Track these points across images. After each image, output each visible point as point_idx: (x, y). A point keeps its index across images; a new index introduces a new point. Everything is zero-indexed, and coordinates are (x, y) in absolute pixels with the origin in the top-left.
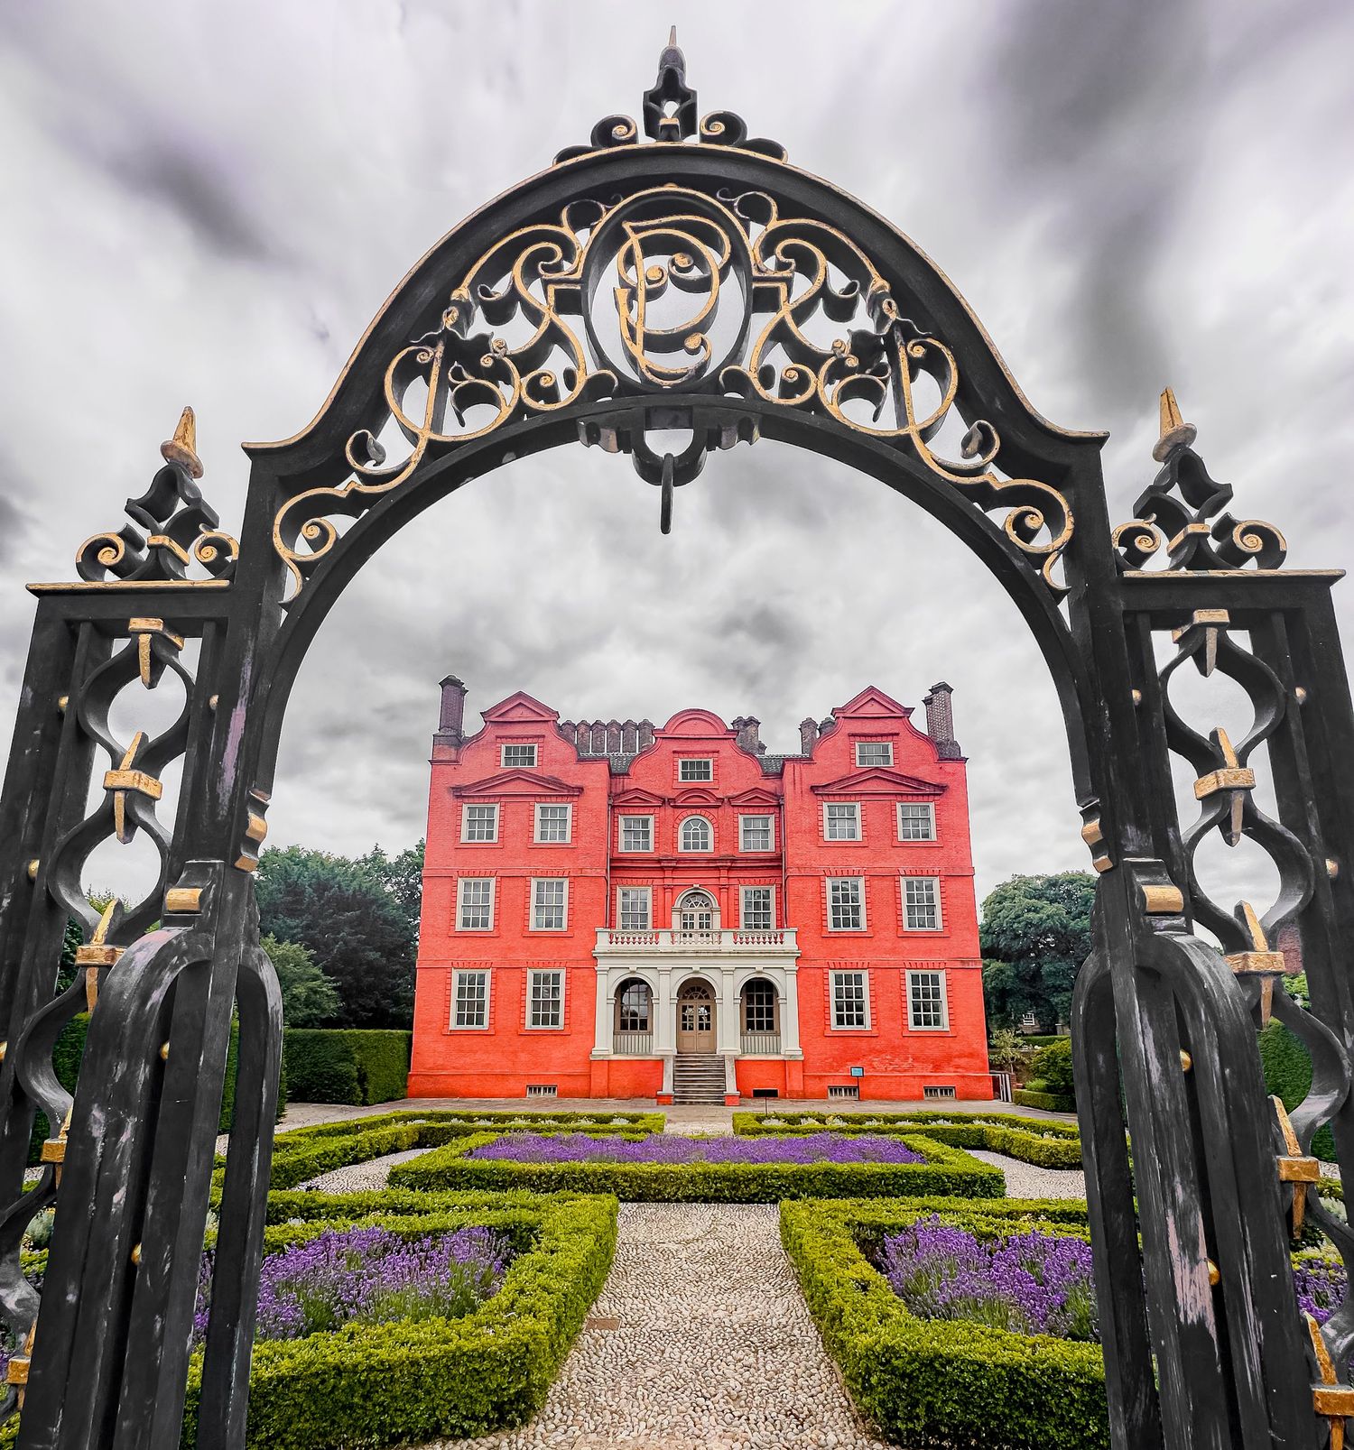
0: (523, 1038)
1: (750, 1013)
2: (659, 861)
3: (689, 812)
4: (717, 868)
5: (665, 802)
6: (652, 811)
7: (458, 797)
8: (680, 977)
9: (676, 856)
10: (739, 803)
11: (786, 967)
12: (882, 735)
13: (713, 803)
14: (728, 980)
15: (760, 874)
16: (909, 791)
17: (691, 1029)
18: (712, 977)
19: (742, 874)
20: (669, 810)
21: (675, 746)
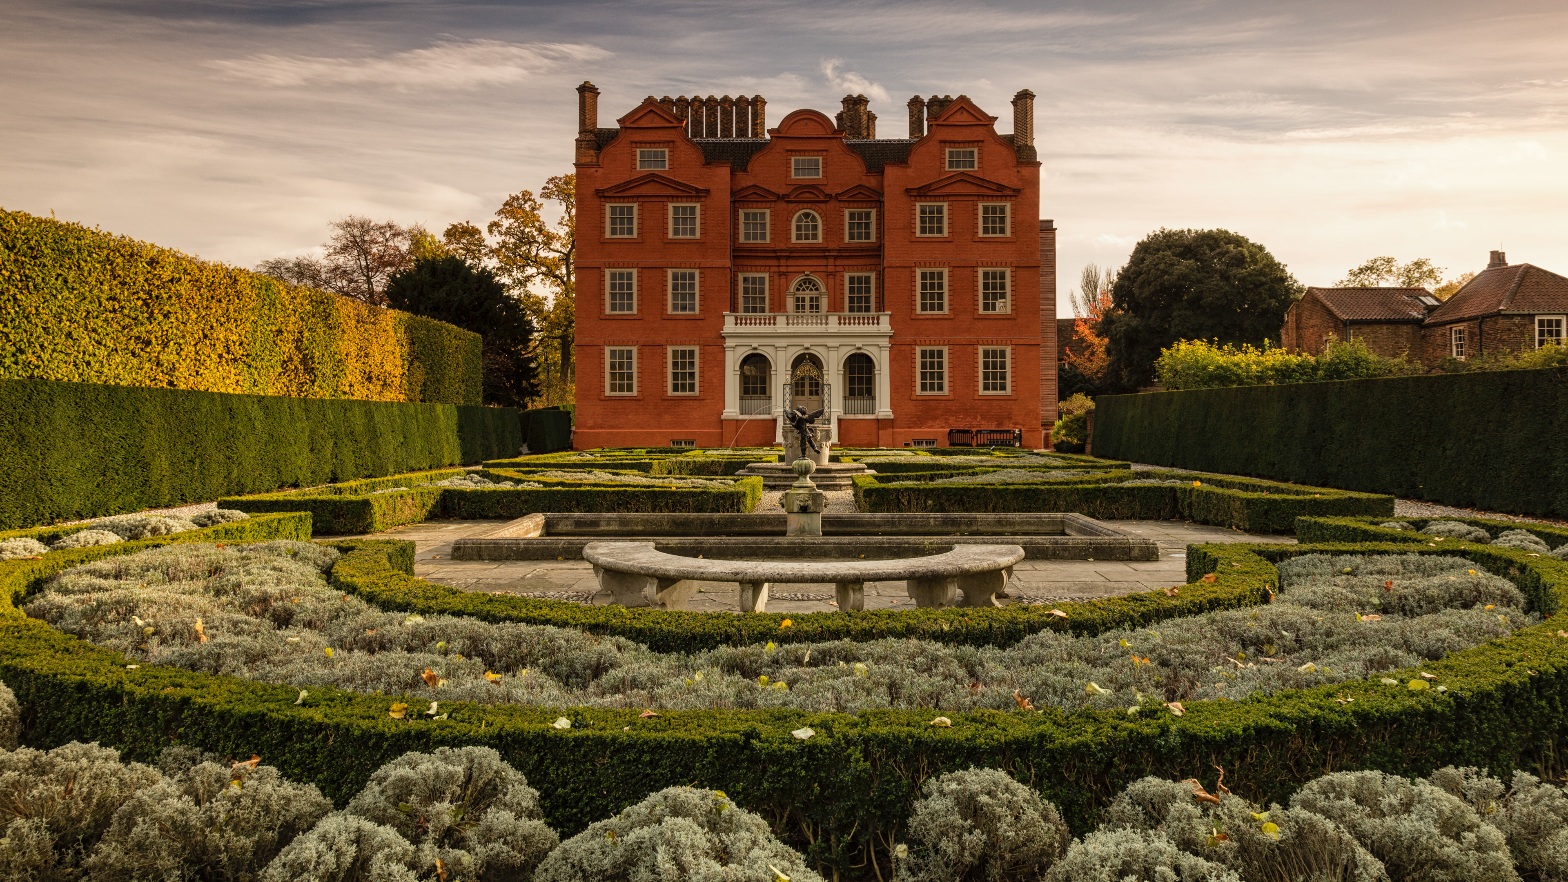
0: (666, 403)
1: (851, 381)
2: (775, 251)
3: (801, 206)
4: (826, 257)
5: (780, 198)
6: (768, 205)
7: (601, 197)
8: (794, 352)
9: (789, 246)
10: (845, 198)
11: (881, 344)
12: (969, 142)
13: (822, 198)
14: (833, 354)
15: (861, 261)
16: (989, 192)
17: (803, 394)
18: (820, 352)
19: (846, 262)
20: (784, 205)
21: (790, 146)
